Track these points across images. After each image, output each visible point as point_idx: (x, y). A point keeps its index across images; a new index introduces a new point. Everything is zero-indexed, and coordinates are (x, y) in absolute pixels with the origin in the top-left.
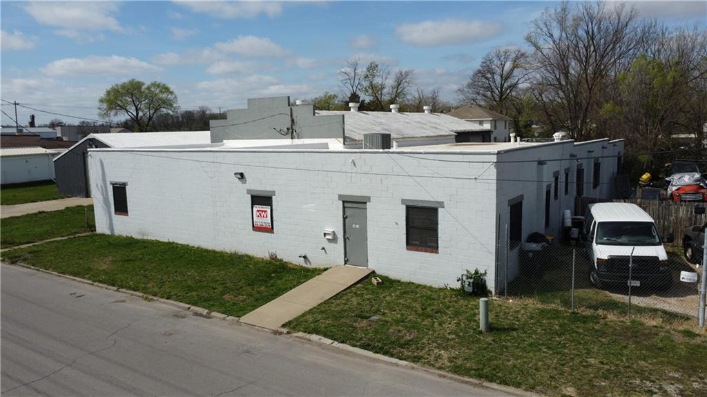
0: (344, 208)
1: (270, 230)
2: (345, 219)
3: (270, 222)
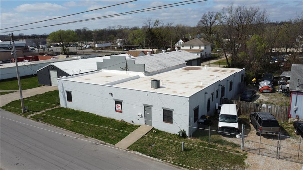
0: (145, 108)
1: (121, 112)
2: (145, 111)
3: (121, 109)
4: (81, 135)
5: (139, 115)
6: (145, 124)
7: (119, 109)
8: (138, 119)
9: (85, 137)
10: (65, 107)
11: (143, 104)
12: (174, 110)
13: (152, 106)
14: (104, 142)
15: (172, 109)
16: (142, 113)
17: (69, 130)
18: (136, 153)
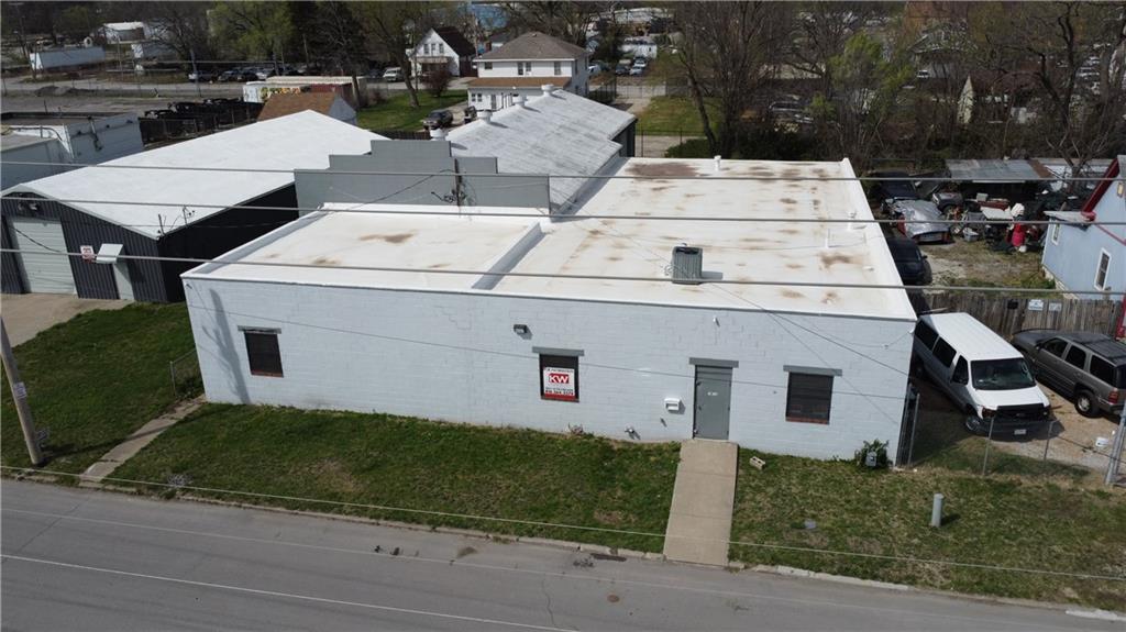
0: (696, 372)
1: (575, 398)
2: (696, 385)
3: (573, 387)
4: (467, 535)
5: (668, 405)
6: (694, 436)
7: (564, 386)
8: (663, 421)
9: (497, 539)
10: (236, 400)
11: (692, 361)
12: (841, 371)
13: (733, 364)
14: (607, 550)
15: (833, 370)
16: (680, 391)
17: (386, 519)
18: (784, 570)
